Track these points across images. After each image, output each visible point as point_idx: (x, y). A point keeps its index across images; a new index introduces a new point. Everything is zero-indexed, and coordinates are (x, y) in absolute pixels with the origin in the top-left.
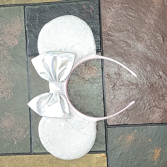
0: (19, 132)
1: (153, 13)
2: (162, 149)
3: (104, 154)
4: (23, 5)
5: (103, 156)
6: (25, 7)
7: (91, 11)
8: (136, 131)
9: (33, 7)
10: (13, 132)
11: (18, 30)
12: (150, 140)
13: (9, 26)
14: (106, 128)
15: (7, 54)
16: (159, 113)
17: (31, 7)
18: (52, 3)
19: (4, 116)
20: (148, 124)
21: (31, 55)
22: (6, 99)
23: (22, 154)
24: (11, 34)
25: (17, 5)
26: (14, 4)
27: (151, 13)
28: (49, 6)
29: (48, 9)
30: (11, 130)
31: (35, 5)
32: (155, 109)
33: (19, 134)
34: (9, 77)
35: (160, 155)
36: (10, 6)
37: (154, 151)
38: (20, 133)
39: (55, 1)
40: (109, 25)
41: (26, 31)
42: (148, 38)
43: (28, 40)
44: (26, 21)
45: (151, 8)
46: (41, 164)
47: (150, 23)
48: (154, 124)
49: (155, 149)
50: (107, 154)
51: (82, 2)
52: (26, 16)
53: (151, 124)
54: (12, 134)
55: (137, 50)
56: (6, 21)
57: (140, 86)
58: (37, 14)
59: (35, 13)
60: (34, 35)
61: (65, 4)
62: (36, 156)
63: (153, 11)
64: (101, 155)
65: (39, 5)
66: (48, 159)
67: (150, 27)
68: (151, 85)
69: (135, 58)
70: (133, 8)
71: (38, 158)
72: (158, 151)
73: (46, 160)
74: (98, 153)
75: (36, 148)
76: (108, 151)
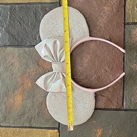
1: (103, 18)
2: (103, 129)
3: (56, 131)
5: (56, 132)
12: (94, 121)
16: (103, 100)
17: (4, 6)
18: (21, 4)
21: (2, 46)
27: (101, 18)
28: (19, 6)
29: (17, 9)
31: (7, 4)
32: (100, 97)
35: (102, 134)
37: (97, 130)
39: (24, 2)
45: (102, 14)
46: (6, 135)
47: (100, 26)
48: (99, 109)
49: (97, 129)
50: (59, 131)
51: (46, 5)
55: (89, 48)
57: (89, 78)
58: (8, 12)
59: (7, 11)
60: (5, 30)
61: (32, 5)
62: (2, 128)
63: (104, 17)
64: (54, 131)
65: (10, 5)
66: (11, 131)
67: (100, 30)
68: (98, 78)
69: (86, 54)
70: (87, 13)
71: (4, 130)
72: (100, 131)
73: (10, 132)
74: (52, 129)
75: (2, 122)
76: (60, 128)
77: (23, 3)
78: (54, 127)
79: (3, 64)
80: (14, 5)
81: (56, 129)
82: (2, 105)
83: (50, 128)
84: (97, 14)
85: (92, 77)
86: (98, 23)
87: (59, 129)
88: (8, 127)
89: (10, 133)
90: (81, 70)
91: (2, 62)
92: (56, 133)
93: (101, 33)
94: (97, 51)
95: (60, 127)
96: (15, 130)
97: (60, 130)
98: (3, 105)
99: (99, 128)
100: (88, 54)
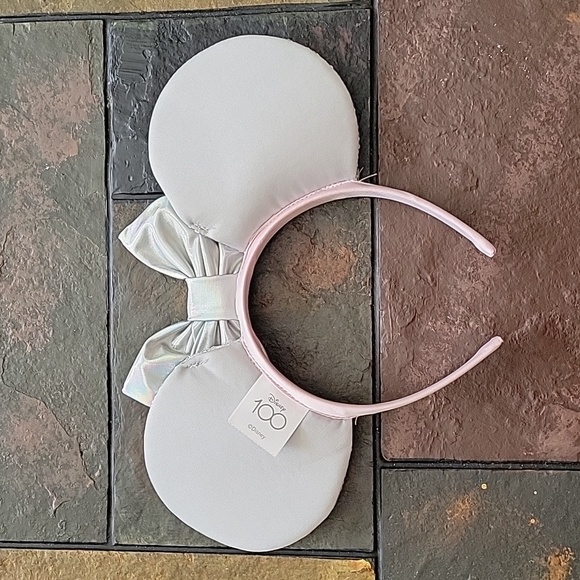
0: (66, 466)
1: (565, 63)
2: (574, 556)
3: (364, 563)
4: (101, 17)
5: (363, 571)
6: (108, 25)
7: (342, 46)
8: (484, 486)
9: (135, 25)
10: (45, 469)
11: (78, 106)
12: (533, 521)
13: (49, 88)
14: (378, 471)
15: (38, 191)
16: (570, 425)
17: (127, 25)
18: (203, 14)
19: (18, 409)
20: (530, 462)
21: (123, 197)
22: (29, 349)
23: (77, 546)
24: (55, 120)
25: (79, 17)
26: (69, 14)
27: (557, 62)
28: (195, 23)
29: (187, 36)
30: (39, 458)
31: (142, 17)
32: (557, 410)
33: (67, 476)
34: (39, 271)
35: (568, 575)
36: (56, 18)
37: (546, 560)
38: (71, 472)
39: (214, 7)
40: (402, 101)
41: (107, 111)
42: (542, 155)
43: (114, 143)
44: (110, 75)
45: (559, 47)
47: (553, 98)
48: (552, 463)
49: (548, 554)
50: (377, 563)
51: (311, 14)
52: (110, 58)
53: (541, 462)
54: (42, 475)
55: (502, 195)
56: (40, 71)
57: (506, 327)
58: (148, 52)
59: (143, 48)
60: (134, 127)
61: (251, 19)
62: (125, 556)
63: (566, 57)
64: (356, 565)
65: (156, 21)
66: (165, 567)
67: (553, 115)
68: (548, 325)
69: (492, 224)
70: (493, 43)
71: (133, 562)
72: (560, 563)
73: (158, 570)
74: (345, 558)
75: (125, 527)
76: (380, 553)
77: (211, 11)
78: (352, 548)
79: (126, 275)
80: (172, 22)
81: (364, 558)
82: (123, 452)
83: (334, 554)
84: (536, 47)
85: (521, 323)
86: (543, 86)
87: (377, 559)
88: (148, 549)
89: (158, 575)
90: (468, 294)
91: (124, 268)
92: (365, 573)
93: (556, 131)
94: (540, 210)
95: (380, 546)
96: (180, 565)
97: (381, 559)
98: (127, 455)
99: (553, 551)
100: (500, 224)
